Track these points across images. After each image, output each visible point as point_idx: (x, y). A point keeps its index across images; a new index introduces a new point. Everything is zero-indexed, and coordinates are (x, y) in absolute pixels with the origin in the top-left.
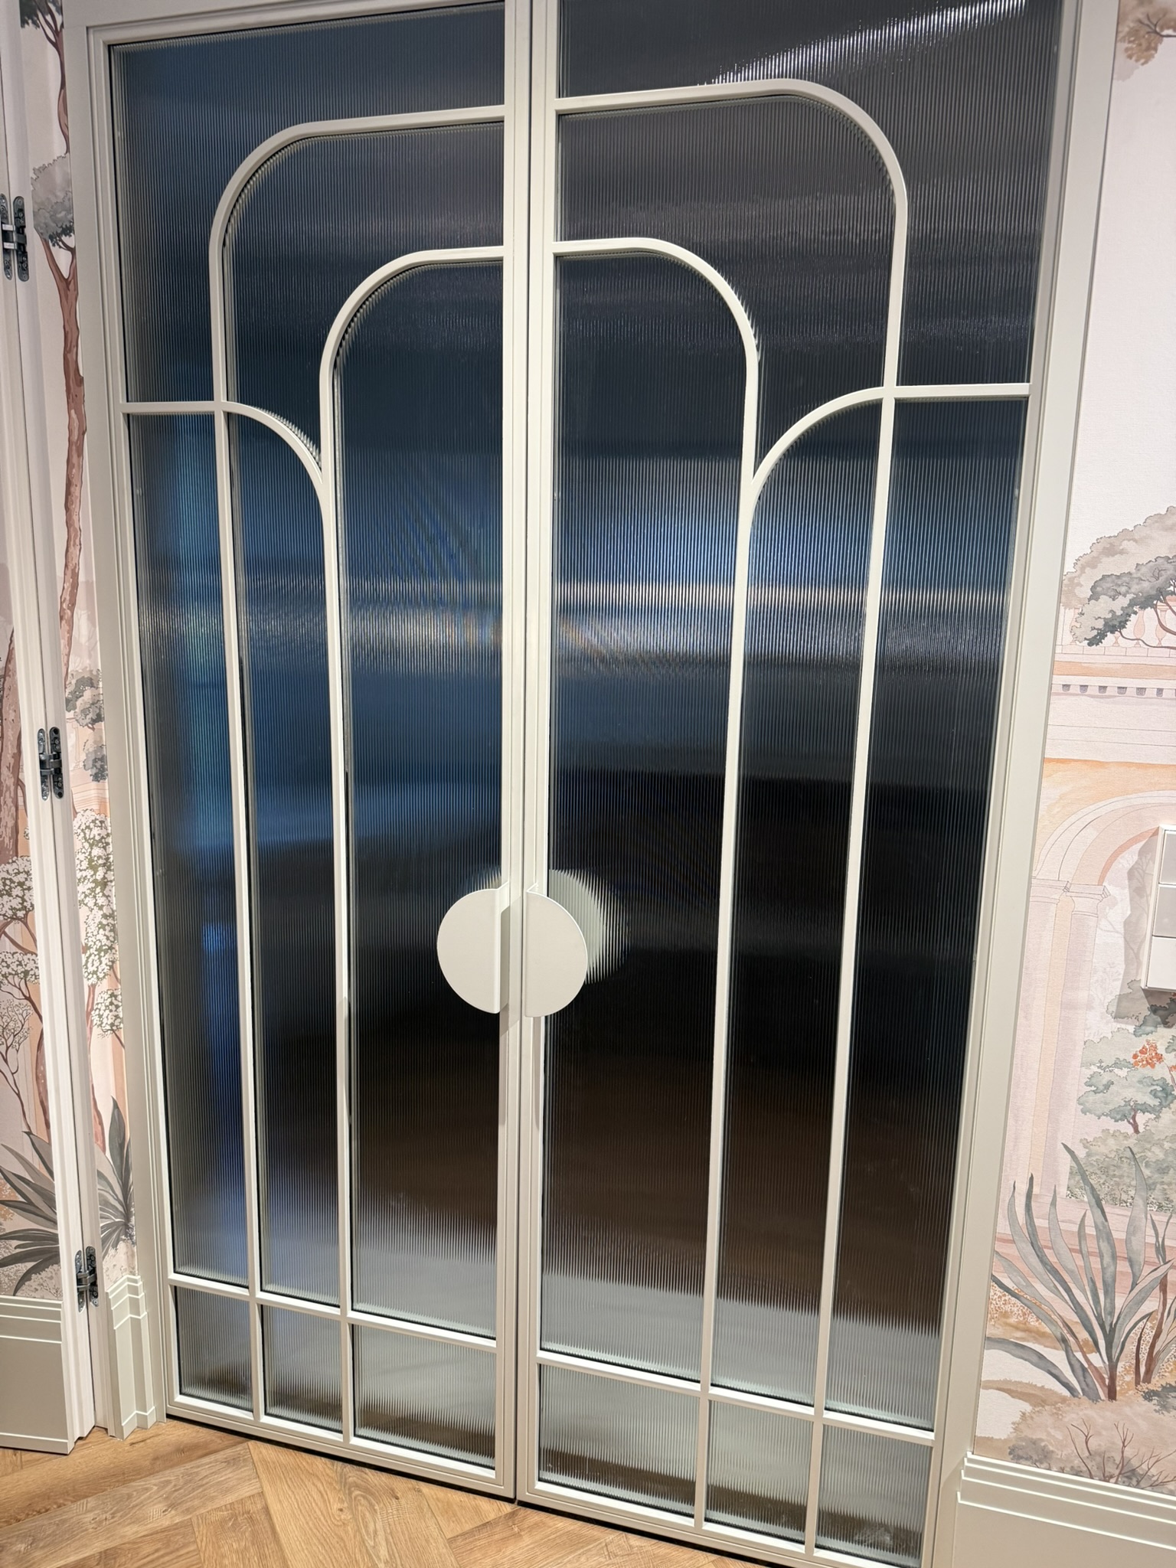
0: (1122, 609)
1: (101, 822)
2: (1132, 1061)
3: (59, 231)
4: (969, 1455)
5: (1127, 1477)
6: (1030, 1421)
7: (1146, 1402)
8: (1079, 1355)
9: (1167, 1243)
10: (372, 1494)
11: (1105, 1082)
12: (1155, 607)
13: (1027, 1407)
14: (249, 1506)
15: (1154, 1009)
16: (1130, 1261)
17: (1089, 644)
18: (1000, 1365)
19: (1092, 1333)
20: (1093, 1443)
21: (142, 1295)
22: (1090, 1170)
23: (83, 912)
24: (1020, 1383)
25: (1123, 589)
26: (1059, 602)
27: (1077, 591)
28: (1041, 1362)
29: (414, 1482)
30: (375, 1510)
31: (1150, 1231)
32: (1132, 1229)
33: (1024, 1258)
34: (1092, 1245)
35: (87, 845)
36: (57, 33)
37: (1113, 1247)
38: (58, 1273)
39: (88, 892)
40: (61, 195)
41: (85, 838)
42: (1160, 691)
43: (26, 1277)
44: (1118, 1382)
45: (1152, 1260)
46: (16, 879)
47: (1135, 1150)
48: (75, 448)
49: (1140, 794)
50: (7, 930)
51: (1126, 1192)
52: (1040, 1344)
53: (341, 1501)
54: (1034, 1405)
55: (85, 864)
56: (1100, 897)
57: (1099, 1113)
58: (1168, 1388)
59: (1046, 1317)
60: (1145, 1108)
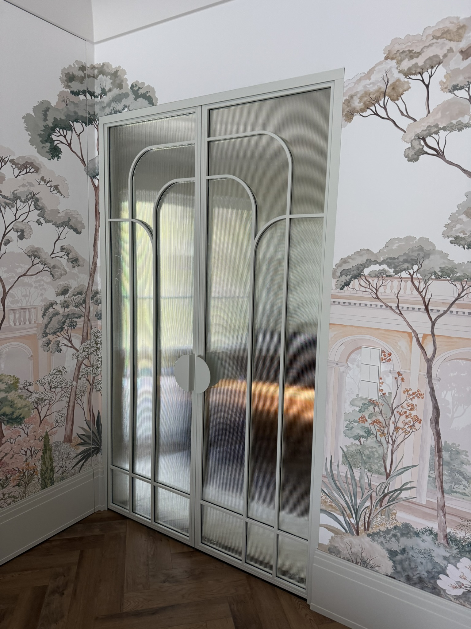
0: (349, 279)
2: (359, 421)
4: (317, 549)
5: (363, 564)
6: (334, 540)
7: (368, 538)
8: (347, 518)
9: (372, 483)
10: (155, 538)
11: (351, 427)
12: (358, 279)
13: (333, 535)
14: (121, 535)
15: (364, 404)
16: (361, 487)
17: (340, 290)
18: (325, 519)
19: (351, 511)
20: (353, 550)
22: (348, 456)
24: (330, 526)
25: (349, 273)
26: (332, 277)
27: (336, 273)
28: (336, 519)
30: (154, 543)
31: (366, 478)
32: (361, 477)
33: (330, 483)
34: (350, 481)
35: (95, 337)
36: (97, 126)
37: (356, 483)
39: (94, 350)
40: (96, 166)
41: (95, 335)
42: (360, 304)
43: (83, 465)
44: (359, 530)
45: (367, 488)
47: (361, 451)
48: (97, 231)
49: (356, 336)
51: (359, 464)
52: (336, 513)
53: (146, 538)
54: (335, 534)
55: (94, 343)
56: (346, 367)
57: (350, 437)
58: (374, 534)
59: (337, 504)
60: (363, 437)
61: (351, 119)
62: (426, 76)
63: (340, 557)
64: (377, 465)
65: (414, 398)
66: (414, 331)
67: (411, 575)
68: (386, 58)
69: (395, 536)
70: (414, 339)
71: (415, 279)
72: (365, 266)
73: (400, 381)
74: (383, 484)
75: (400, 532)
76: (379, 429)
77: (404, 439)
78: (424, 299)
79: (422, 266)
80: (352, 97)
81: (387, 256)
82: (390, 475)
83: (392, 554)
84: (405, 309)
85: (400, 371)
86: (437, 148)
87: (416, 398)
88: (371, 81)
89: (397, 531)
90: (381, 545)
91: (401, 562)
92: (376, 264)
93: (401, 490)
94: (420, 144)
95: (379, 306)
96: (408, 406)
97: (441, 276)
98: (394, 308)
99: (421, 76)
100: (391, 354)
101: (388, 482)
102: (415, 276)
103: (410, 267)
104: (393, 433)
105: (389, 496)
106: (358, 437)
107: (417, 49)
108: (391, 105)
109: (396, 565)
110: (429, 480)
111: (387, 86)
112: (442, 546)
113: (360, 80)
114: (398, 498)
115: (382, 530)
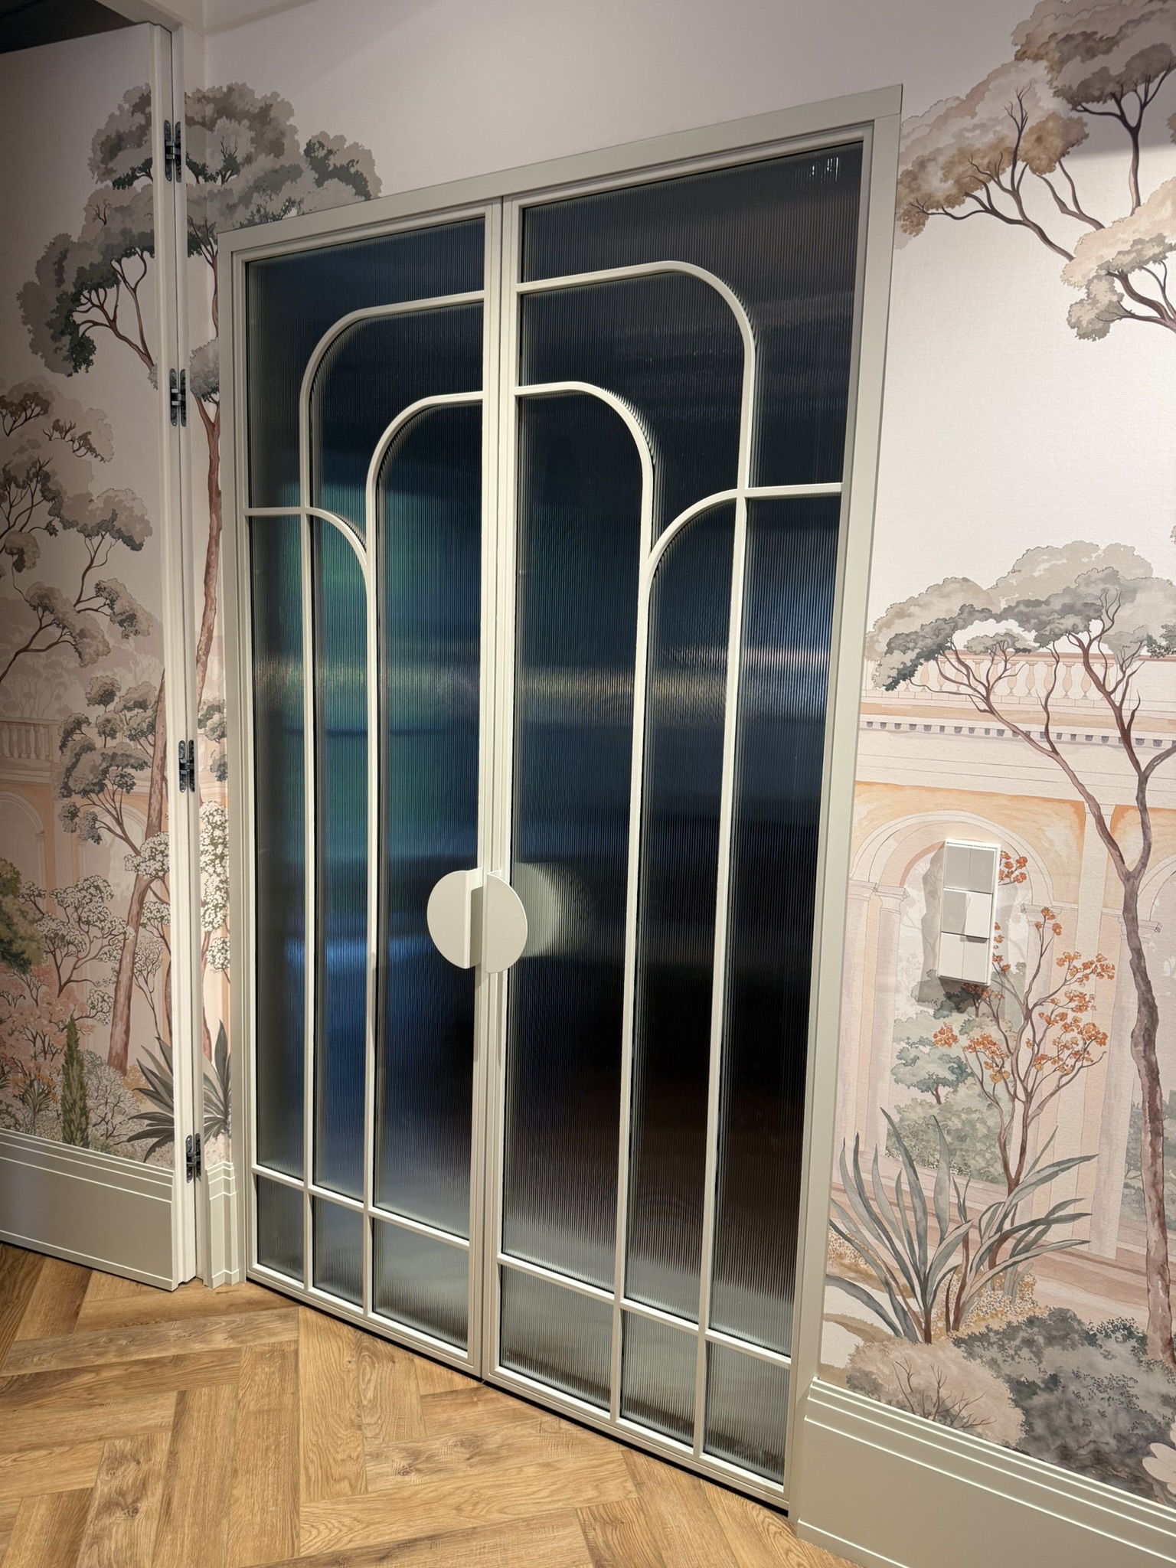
0: (911, 661)
1: (222, 811)
2: (933, 1040)
3: (210, 390)
4: (815, 1379)
5: (943, 1416)
6: (862, 1355)
7: (956, 1348)
8: (900, 1298)
9: (967, 1204)
10: (376, 1356)
11: (912, 1056)
12: (936, 659)
13: (860, 1342)
14: (286, 1348)
15: (949, 996)
16: (938, 1216)
17: (887, 690)
18: (838, 1300)
19: (909, 1279)
20: (914, 1381)
21: (233, 1178)
22: (903, 1133)
23: (204, 876)
24: (854, 1318)
25: (911, 645)
26: (863, 655)
27: (876, 646)
28: (870, 1301)
29: (410, 1354)
30: (375, 1367)
31: (953, 1192)
32: (939, 1189)
33: (854, 1207)
34: (907, 1200)
35: (210, 827)
36: (214, 257)
37: (924, 1203)
38: (172, 1148)
39: (209, 862)
40: (212, 366)
41: (208, 821)
42: (942, 728)
43: (152, 1149)
44: (933, 1327)
45: (956, 1218)
46: (159, 848)
47: (938, 1118)
48: (213, 541)
49: (930, 813)
50: (151, 885)
51: (933, 1156)
52: (869, 1285)
53: (353, 1356)
54: (866, 1340)
55: (207, 841)
56: (900, 897)
57: (909, 1083)
58: (973, 1338)
59: (872, 1262)
60: (945, 1082)
61: (918, 224)
62: (1130, 103)
63: (879, 1400)
64: (984, 1157)
65: (1086, 977)
66: (1090, 798)
67: (1072, 1444)
68: (1020, 56)
69: (1029, 1343)
70: (1090, 820)
71: (1096, 657)
72: (954, 624)
73: (1048, 932)
74: (997, 1208)
75: (1044, 1333)
76: (990, 1061)
77: (1059, 1088)
78: (1118, 710)
79: (1113, 621)
80: (922, 164)
81: (1017, 596)
82: (1017, 1184)
83: (1022, 1390)
84: (1066, 738)
85: (1049, 906)
86: (1162, 301)
87: (1093, 977)
88: (976, 120)
89: (1036, 1329)
90: (990, 1367)
91: (1045, 1412)
92: (987, 619)
93: (1047, 1222)
94: (1113, 290)
95: (993, 733)
96: (1071, 1000)
97: (1167, 649)
98: (1035, 736)
99: (1118, 103)
100: (1025, 860)
101: (1014, 1203)
102: (1094, 650)
103: (1081, 627)
104: (1027, 1072)
105: (1014, 1238)
106: (931, 1085)
107: (1110, 31)
108: (1031, 184)
109: (1031, 1420)
110: (1124, 1196)
111: (1020, 132)
112: (1157, 1370)
113: (945, 118)
114: (1041, 1242)
115: (995, 1327)
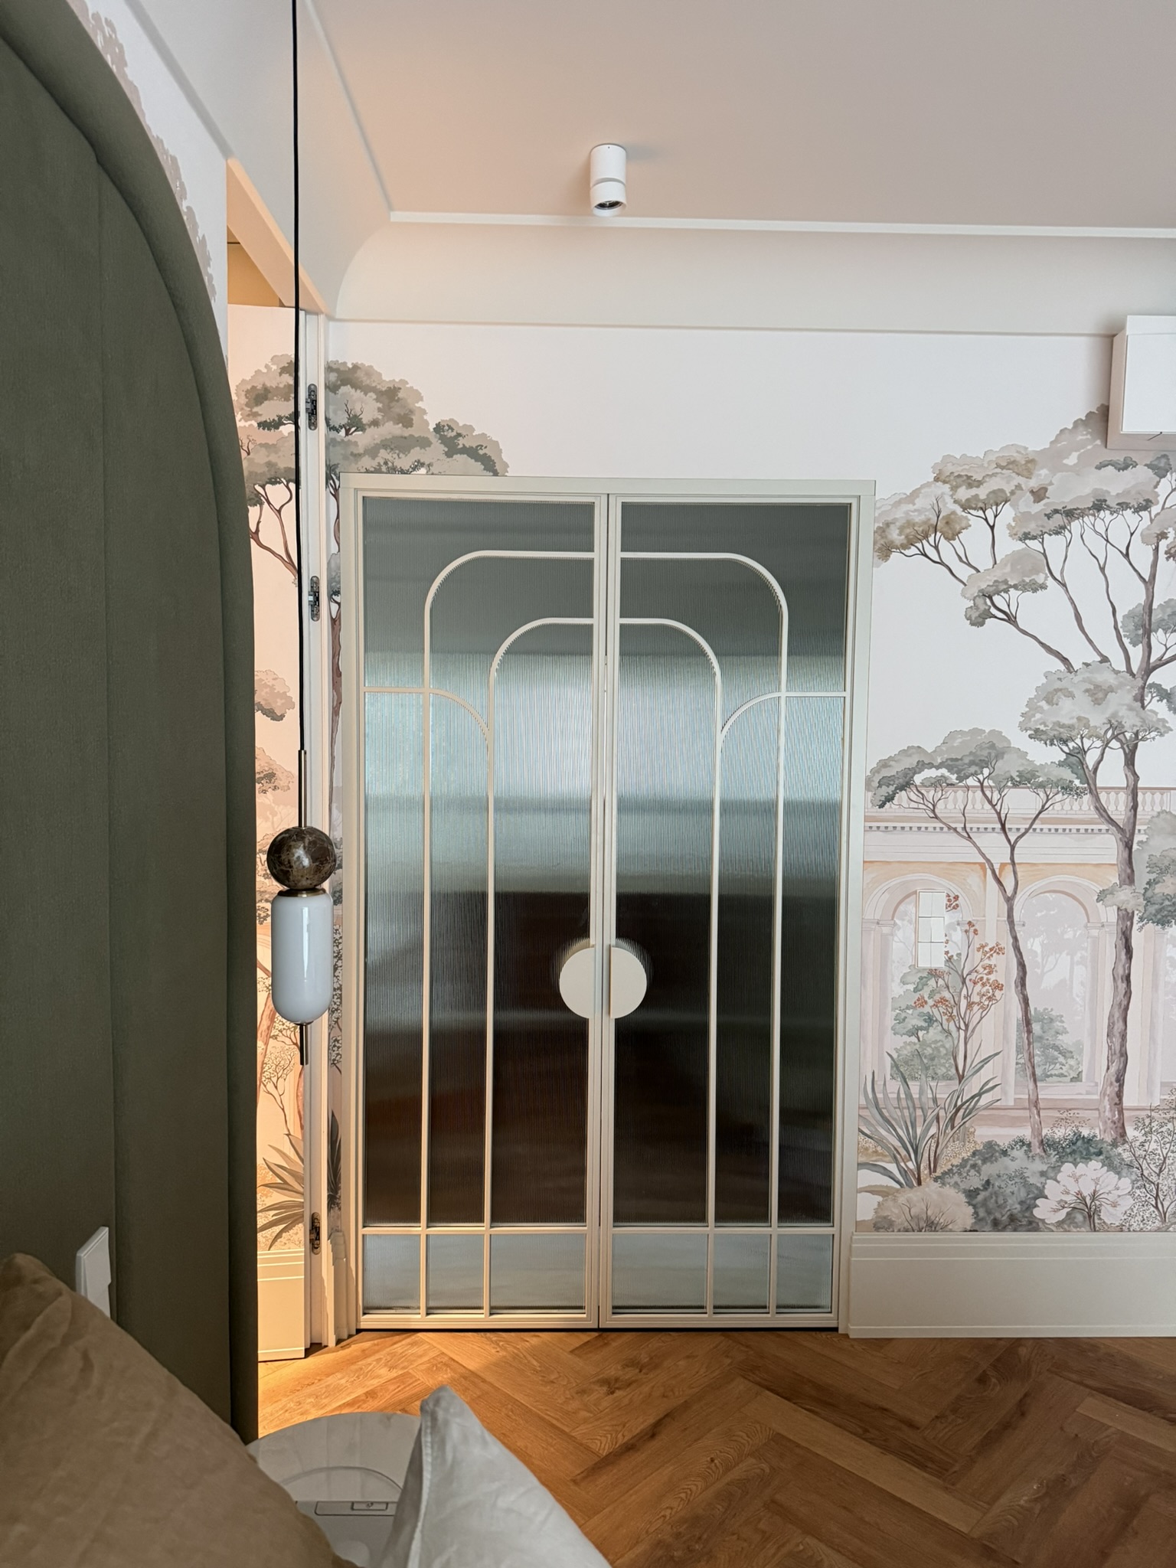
0: (892, 791)
1: (337, 930)
2: (914, 1005)
3: (332, 593)
4: (854, 1232)
5: (930, 1227)
6: (882, 1206)
7: (935, 1183)
8: (902, 1164)
9: (938, 1096)
11: (903, 1017)
12: (906, 790)
13: (880, 1199)
15: (921, 979)
16: (922, 1108)
17: (879, 808)
18: (868, 1178)
19: (907, 1151)
20: (913, 1211)
22: (900, 1063)
24: (876, 1186)
25: (892, 783)
26: (866, 789)
28: (885, 1172)
31: (929, 1091)
32: (921, 1092)
33: (873, 1116)
34: (904, 1103)
36: (336, 490)
37: (913, 1103)
40: (334, 574)
42: (911, 828)
43: (279, 1235)
44: (922, 1175)
45: (931, 1106)
47: (919, 1051)
48: (336, 712)
51: (917, 1073)
52: (884, 1161)
54: (883, 1197)
56: (894, 926)
57: (901, 1033)
58: (945, 1173)
59: (885, 1146)
60: (921, 1028)
61: (886, 556)
62: (990, 514)
63: (893, 1231)
64: (945, 1066)
65: (992, 955)
66: (988, 861)
67: (998, 1215)
68: (937, 479)
69: (974, 1166)
70: (989, 872)
71: (987, 787)
72: (914, 771)
73: (971, 934)
74: (953, 1094)
75: (980, 1158)
76: (945, 1011)
77: (982, 1018)
78: (999, 814)
79: (994, 768)
80: (888, 525)
81: (946, 756)
82: (963, 1076)
83: (971, 1194)
84: (975, 830)
85: (970, 920)
86: (1008, 611)
87: (995, 955)
88: (915, 507)
89: (977, 1157)
90: (954, 1187)
91: (984, 1203)
92: (931, 768)
93: (979, 1095)
94: (986, 603)
95: (938, 830)
96: (985, 969)
97: (1020, 782)
98: (959, 830)
99: (984, 512)
100: (958, 897)
101: (962, 1089)
102: (986, 784)
103: (979, 772)
104: (965, 1013)
105: (963, 1109)
106: (914, 1032)
107: (978, 477)
108: (944, 544)
109: (977, 1210)
110: (1016, 1069)
111: (938, 517)
112: (1037, 1158)
113: (899, 502)
114: (977, 1107)
115: (955, 1163)
